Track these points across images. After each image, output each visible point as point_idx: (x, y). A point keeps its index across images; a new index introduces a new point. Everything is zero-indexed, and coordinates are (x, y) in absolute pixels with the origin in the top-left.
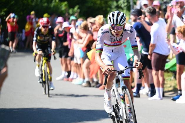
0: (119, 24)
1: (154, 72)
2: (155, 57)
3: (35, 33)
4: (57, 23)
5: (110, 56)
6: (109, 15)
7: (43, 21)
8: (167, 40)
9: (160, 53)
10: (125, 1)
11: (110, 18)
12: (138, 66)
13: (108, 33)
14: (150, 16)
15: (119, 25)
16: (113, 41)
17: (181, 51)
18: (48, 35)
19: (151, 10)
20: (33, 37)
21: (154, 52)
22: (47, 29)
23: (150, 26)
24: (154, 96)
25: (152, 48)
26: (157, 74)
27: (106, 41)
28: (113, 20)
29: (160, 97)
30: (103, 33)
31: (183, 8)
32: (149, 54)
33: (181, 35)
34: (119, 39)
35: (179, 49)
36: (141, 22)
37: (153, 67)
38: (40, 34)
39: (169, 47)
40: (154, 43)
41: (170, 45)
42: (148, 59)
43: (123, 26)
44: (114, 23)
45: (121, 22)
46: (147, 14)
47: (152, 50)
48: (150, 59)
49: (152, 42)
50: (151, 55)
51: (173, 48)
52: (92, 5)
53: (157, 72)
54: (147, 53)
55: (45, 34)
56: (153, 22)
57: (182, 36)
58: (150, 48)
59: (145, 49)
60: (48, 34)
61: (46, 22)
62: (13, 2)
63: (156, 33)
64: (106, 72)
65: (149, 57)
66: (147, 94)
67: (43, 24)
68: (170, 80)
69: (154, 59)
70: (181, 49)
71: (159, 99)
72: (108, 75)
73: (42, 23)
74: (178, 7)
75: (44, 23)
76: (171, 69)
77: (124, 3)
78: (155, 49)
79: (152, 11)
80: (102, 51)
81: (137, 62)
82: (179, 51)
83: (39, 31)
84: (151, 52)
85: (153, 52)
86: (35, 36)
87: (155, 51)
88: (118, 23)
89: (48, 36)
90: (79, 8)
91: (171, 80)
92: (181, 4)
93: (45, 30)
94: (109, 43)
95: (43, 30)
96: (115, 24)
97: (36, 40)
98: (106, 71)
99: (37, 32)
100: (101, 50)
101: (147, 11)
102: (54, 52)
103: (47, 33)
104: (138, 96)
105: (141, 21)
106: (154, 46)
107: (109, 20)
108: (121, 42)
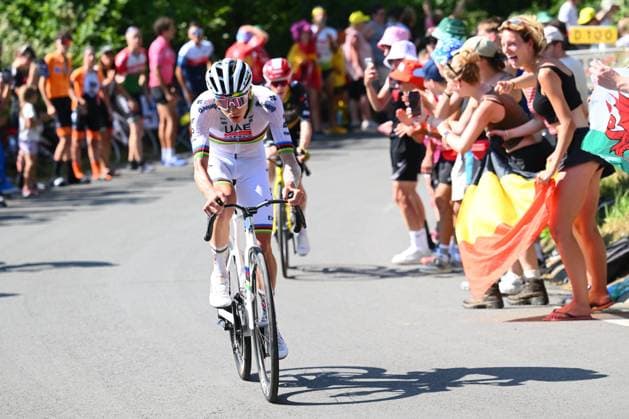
0: (238, 91)
5: (229, 163)
6: (208, 73)
7: (273, 70)
11: (212, 79)
12: (293, 199)
13: (213, 109)
15: (238, 94)
16: (229, 130)
18: (289, 106)
22: (286, 88)
27: (212, 131)
28: (222, 83)
30: (202, 111)
34: (244, 126)
43: (247, 96)
44: (224, 91)
45: (242, 86)
60: (289, 101)
61: (281, 71)
64: (211, 208)
72: (215, 215)
73: (269, 74)
80: (208, 152)
81: (291, 189)
88: (235, 90)
89: (291, 109)
94: (221, 135)
96: (228, 92)
98: (212, 204)
100: (206, 149)
103: (286, 101)
107: (211, 85)
108: (250, 133)
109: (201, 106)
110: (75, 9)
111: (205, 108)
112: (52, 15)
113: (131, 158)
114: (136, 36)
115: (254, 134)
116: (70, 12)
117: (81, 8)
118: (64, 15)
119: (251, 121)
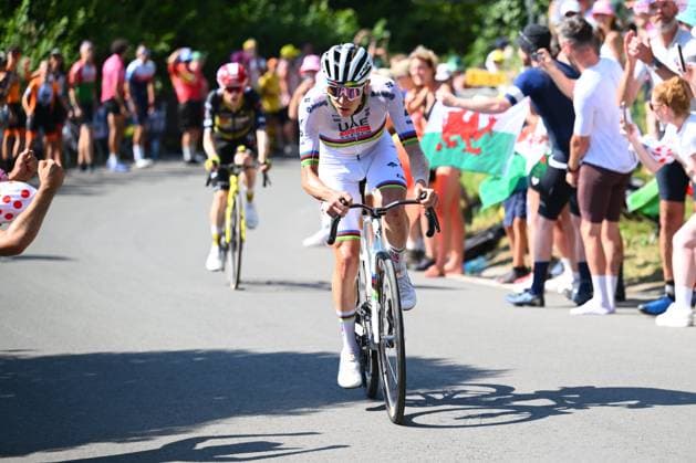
0: (353, 80)
1: (586, 227)
2: (588, 177)
3: (208, 105)
4: (303, 75)
7: (229, 74)
8: (624, 128)
9: (605, 165)
10: (515, 4)
11: (327, 62)
12: (425, 200)
13: (324, 107)
14: (573, 47)
15: (351, 84)
16: (344, 128)
17: (670, 160)
18: (242, 112)
19: (575, 29)
20: (203, 118)
21: (584, 163)
22: (240, 95)
23: (572, 81)
24: (589, 303)
25: (577, 149)
26: (595, 233)
28: (337, 68)
29: (605, 304)
30: (311, 110)
31: (674, 23)
32: (570, 171)
33: (665, 109)
34: (361, 121)
35: (663, 154)
36: (543, 69)
37: (582, 212)
38: (222, 108)
39: (631, 147)
40: (585, 135)
41: (634, 142)
42: (567, 184)
43: (361, 89)
44: (337, 77)
45: (358, 77)
46: (563, 40)
47: (580, 156)
48: (574, 186)
49: (577, 130)
50: (576, 172)
51: (643, 150)
52: (427, 17)
53: (597, 225)
54: (564, 166)
55: (234, 110)
56: (580, 67)
57: (672, 114)
58: (573, 150)
59: (559, 153)
60: (242, 108)
61: (236, 77)
62: (193, 14)
63: (590, 101)
64: (335, 208)
65: (569, 178)
66: (569, 294)
67: (227, 82)
68: (643, 243)
69: (586, 187)
70: (670, 153)
71: (605, 311)
73: (224, 79)
74: (658, 20)
75: (231, 77)
76: (647, 211)
77: (511, 9)
78: (589, 153)
79: (578, 30)
80: (318, 157)
82: (662, 160)
83: (218, 100)
84: (576, 161)
85: (581, 162)
86: (207, 114)
87: (586, 159)
88: (349, 79)
89: (244, 116)
90: (386, 28)
91: (647, 243)
92: (666, 9)
93: (234, 99)
95: (228, 97)
96: (340, 80)
97: (212, 127)
98: (335, 205)
99: (213, 103)
101: (564, 31)
102: (265, 163)
103: (239, 107)
104: (538, 301)
105: (544, 65)
106: (585, 143)
107: (325, 68)
108: (368, 128)
109: (310, 104)
110: (37, 26)
111: (314, 107)
112: (16, 31)
113: (80, 160)
114: (89, 49)
115: (373, 130)
116: (33, 29)
117: (42, 27)
118: (27, 31)
119: (368, 114)
